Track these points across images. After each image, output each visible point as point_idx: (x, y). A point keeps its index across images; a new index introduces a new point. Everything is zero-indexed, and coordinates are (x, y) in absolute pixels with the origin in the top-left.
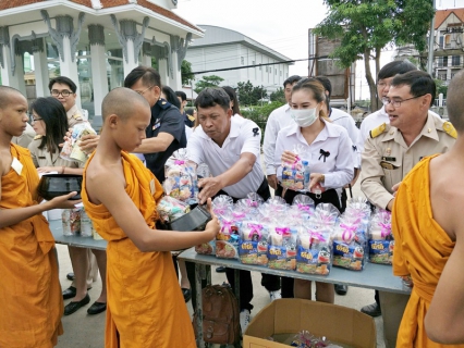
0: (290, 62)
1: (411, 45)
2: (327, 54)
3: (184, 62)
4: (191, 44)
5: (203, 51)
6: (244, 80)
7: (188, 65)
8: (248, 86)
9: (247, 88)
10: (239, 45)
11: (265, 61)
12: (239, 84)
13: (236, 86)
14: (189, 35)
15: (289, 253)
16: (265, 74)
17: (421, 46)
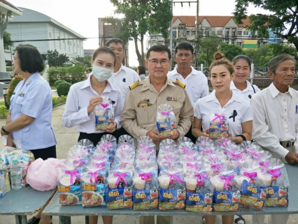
0: (83, 39)
1: (160, 34)
2: (110, 35)
3: (5, 33)
4: (10, 19)
5: (19, 26)
6: (52, 49)
7: (8, 35)
8: (55, 53)
9: (54, 54)
10: (47, 24)
11: (67, 37)
12: (49, 52)
13: (46, 53)
14: (10, 13)
15: (153, 195)
16: (67, 46)
17: (165, 35)
